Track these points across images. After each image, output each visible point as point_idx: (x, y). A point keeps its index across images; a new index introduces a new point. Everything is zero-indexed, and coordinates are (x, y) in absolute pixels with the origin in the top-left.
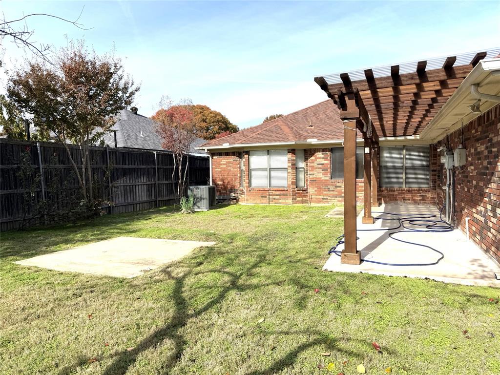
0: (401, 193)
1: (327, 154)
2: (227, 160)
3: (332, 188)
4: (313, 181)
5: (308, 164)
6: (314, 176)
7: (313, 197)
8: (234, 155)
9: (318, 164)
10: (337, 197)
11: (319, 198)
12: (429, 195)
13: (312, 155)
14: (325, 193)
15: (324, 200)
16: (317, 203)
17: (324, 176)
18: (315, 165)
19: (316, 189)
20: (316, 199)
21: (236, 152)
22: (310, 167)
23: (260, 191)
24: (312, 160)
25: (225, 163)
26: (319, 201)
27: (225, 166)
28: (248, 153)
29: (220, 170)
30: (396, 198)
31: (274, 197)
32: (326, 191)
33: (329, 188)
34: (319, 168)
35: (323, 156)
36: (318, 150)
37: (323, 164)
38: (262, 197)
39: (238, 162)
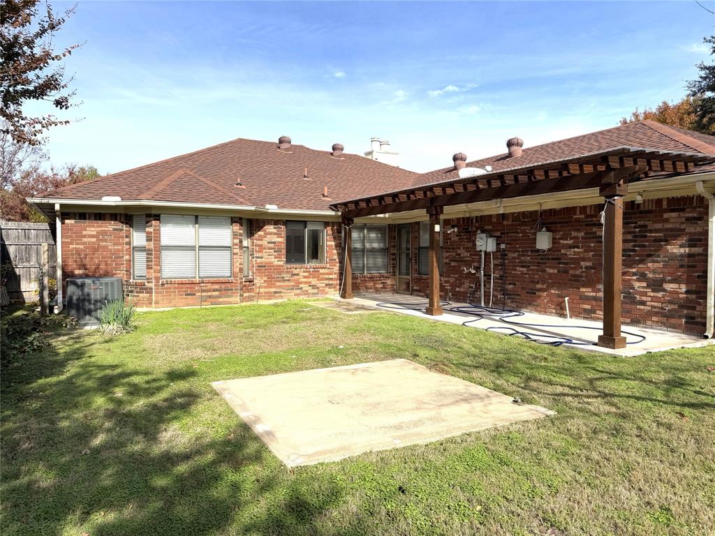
0: (364, 281)
1: (281, 228)
2: (99, 229)
3: (287, 276)
4: (261, 266)
5: (255, 241)
6: (263, 260)
7: (262, 290)
8: (116, 220)
9: (268, 243)
10: (293, 289)
11: (270, 292)
12: (389, 282)
13: (260, 228)
14: (278, 284)
15: (277, 295)
16: (266, 299)
17: (277, 260)
18: (264, 243)
19: (266, 279)
20: (266, 293)
21: (120, 214)
22: (256, 245)
23: (184, 286)
24: (260, 236)
25: (95, 233)
26: (270, 296)
27: (95, 239)
28: (157, 218)
29: (82, 247)
30: (358, 286)
31: (209, 294)
32: (279, 281)
33: (283, 277)
34: (269, 249)
35: (275, 231)
36: (269, 222)
37: (275, 243)
38: (186, 295)
39: (124, 233)
